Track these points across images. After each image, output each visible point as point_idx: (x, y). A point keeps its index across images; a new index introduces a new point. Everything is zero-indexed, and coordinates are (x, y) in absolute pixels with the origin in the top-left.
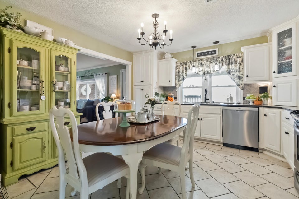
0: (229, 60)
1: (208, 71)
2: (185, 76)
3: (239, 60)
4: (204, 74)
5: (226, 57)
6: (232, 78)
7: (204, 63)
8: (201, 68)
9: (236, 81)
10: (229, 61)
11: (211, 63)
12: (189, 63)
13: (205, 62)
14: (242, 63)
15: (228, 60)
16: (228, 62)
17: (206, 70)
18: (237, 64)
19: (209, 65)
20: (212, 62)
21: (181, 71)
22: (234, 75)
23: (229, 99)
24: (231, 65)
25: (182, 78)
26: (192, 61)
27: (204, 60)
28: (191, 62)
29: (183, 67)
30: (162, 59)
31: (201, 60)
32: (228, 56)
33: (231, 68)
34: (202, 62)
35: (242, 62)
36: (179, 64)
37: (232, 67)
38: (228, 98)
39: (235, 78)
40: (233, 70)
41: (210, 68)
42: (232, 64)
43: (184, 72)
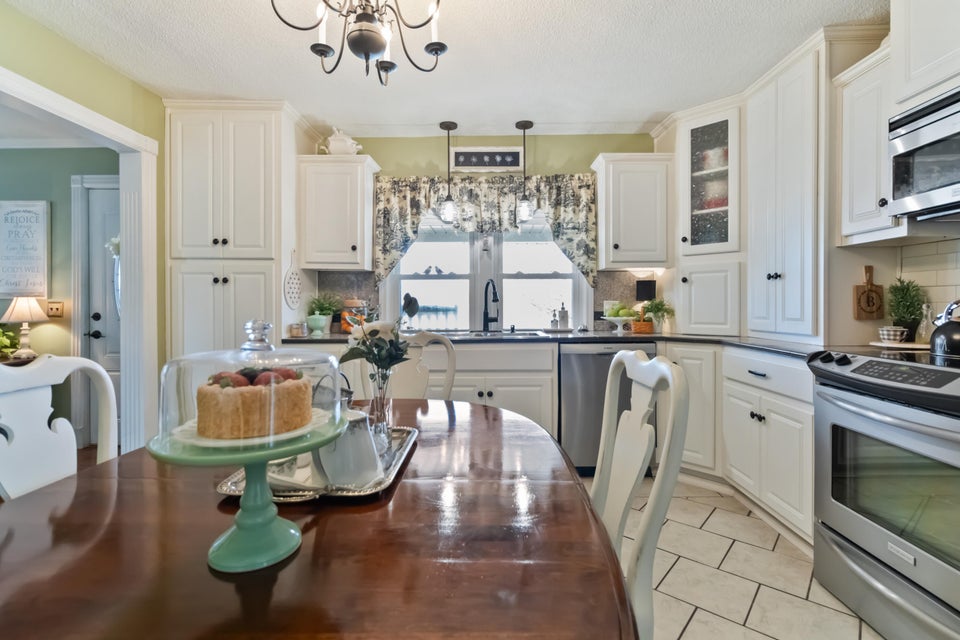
0: (558, 191)
1: (494, 222)
2: (410, 234)
3: (585, 195)
4: (481, 229)
5: (548, 181)
6: (564, 251)
7: (479, 193)
8: (470, 209)
9: (577, 260)
10: (558, 194)
11: (502, 193)
12: (427, 186)
13: (482, 190)
14: (593, 206)
15: (554, 191)
16: (554, 197)
17: (486, 215)
18: (581, 207)
19: (496, 201)
20: (506, 190)
21: (395, 213)
22: (570, 240)
23: (557, 318)
24: (562, 209)
25: (398, 239)
26: (436, 179)
27: (480, 179)
28: (432, 180)
29: (405, 197)
30: (314, 153)
31: (470, 179)
32: (556, 177)
33: (564, 220)
34: (472, 186)
35: (594, 201)
36: (389, 186)
37: (567, 214)
38: (555, 315)
39: (575, 251)
40: (570, 225)
41: (499, 212)
42: (565, 206)
43: (409, 217)
